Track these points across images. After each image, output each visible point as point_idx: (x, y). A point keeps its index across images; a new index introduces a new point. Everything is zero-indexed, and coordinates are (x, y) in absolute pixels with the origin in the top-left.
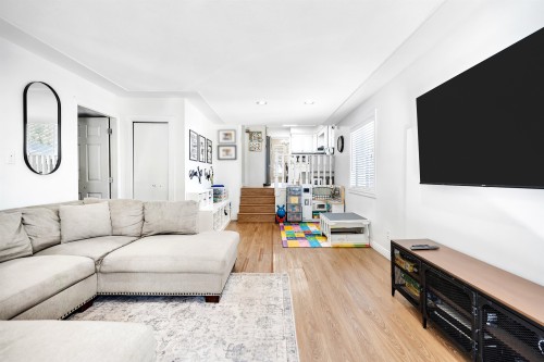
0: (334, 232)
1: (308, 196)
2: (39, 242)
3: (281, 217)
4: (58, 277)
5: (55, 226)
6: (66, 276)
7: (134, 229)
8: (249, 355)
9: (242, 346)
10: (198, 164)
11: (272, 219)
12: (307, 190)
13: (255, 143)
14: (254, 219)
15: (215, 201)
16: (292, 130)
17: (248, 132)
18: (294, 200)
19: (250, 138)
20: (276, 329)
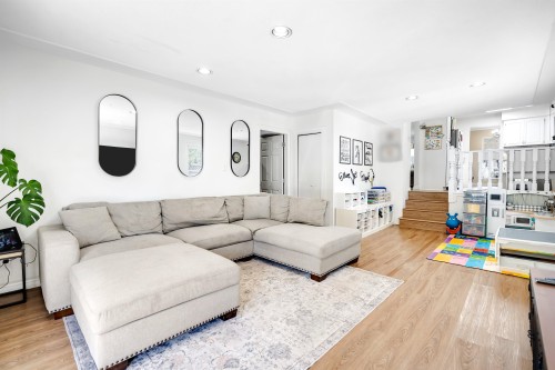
0: (504, 253)
1: (500, 205)
2: (232, 216)
3: (452, 228)
4: (229, 236)
5: (240, 208)
6: (233, 236)
7: (281, 217)
8: (310, 318)
9: (310, 312)
10: (351, 166)
11: (443, 228)
12: (496, 197)
13: (433, 140)
14: (418, 226)
15: (369, 203)
16: (504, 117)
17: (424, 127)
18: (474, 208)
19: (427, 135)
20: (345, 313)
